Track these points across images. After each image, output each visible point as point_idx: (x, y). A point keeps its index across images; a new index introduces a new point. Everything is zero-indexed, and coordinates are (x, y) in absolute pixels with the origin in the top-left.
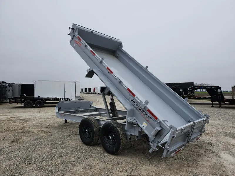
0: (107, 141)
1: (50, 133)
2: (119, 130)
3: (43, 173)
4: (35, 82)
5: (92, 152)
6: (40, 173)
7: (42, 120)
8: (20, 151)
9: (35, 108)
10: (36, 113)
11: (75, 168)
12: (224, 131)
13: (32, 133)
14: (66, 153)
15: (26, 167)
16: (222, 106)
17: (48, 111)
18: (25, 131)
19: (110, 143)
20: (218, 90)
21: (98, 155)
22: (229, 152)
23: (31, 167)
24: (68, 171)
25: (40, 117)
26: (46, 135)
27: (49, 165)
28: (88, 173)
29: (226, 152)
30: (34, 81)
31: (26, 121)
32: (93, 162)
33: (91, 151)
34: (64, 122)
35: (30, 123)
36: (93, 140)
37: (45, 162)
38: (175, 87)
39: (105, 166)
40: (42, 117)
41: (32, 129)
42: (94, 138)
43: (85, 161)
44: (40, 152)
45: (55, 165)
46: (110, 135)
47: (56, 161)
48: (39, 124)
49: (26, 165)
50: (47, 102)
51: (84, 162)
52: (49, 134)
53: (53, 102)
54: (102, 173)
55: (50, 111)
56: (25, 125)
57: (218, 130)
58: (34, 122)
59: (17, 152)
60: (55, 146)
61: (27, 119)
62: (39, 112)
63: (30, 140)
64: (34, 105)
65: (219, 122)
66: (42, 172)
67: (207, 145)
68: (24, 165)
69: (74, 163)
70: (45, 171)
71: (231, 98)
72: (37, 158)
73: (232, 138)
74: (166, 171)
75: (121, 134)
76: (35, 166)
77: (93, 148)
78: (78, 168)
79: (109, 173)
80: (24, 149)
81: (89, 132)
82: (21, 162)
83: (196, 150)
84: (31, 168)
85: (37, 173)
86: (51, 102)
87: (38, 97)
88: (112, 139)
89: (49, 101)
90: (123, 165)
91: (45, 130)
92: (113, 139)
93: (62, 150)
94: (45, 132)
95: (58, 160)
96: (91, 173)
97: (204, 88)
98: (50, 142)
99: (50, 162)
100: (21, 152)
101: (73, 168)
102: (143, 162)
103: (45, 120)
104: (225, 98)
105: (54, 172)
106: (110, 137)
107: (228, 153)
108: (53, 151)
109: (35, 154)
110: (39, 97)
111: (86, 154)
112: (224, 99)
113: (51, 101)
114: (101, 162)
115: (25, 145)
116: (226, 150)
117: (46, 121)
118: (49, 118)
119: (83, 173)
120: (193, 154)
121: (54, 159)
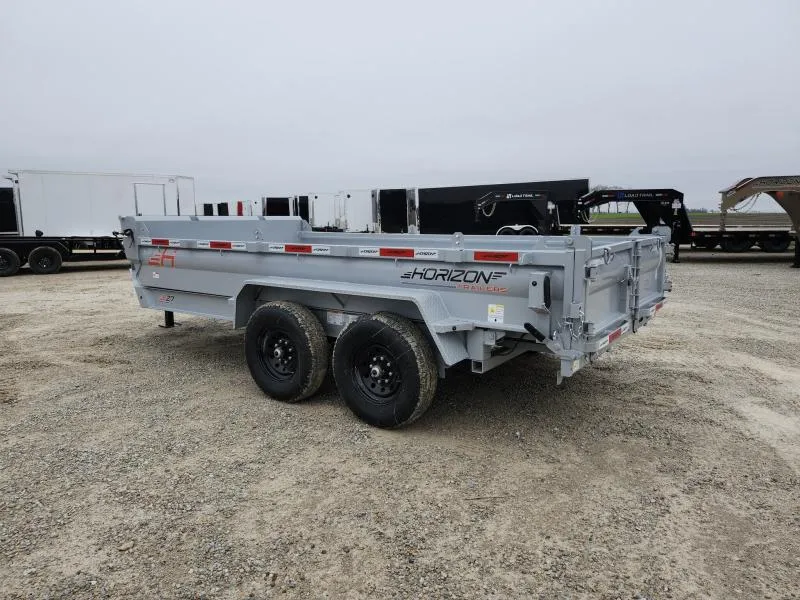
0: (362, 384)
1: (122, 362)
2: (413, 345)
3: (146, 513)
4: (15, 178)
5: (309, 424)
6: (130, 514)
7: (72, 319)
8: (21, 435)
9: (34, 277)
10: (40, 296)
11: (265, 487)
12: (719, 333)
13: (49, 365)
14: (210, 433)
15: (69, 493)
16: (681, 255)
17: (87, 286)
18: (17, 359)
19: (374, 390)
20: (672, 202)
21: (333, 434)
22: (764, 400)
23: (88, 493)
24: (241, 500)
25: (60, 309)
26: (107, 371)
27: (161, 482)
28: (319, 500)
29: (754, 399)
30: (14, 176)
31: (13, 324)
32: (327, 459)
33: (303, 421)
34: (163, 323)
35: (32, 331)
36: (307, 382)
37: (139, 473)
38: (531, 196)
39: (375, 471)
40: (68, 306)
41: (44, 353)
42: (310, 376)
43: (293, 456)
44: (105, 435)
45: (184, 479)
46: (375, 364)
47: (180, 467)
48: (67, 331)
49: (68, 485)
50: (74, 251)
51: (291, 463)
52: (118, 366)
53: (98, 251)
54: (373, 497)
55: (95, 286)
56: (13, 338)
57: (699, 330)
58: (46, 327)
59: (13, 441)
60: (160, 409)
61: (11, 316)
62: (50, 290)
63: (48, 392)
64: (27, 265)
65: (693, 308)
66: (142, 511)
67: (686, 379)
68: (56, 488)
69: (255, 466)
70: (151, 506)
71: (717, 230)
72: (101, 457)
73: (751, 353)
74: (590, 474)
75: (421, 358)
76: (103, 489)
77: (308, 411)
78: (276, 485)
79: (396, 495)
80: (37, 429)
81: (285, 355)
82: (43, 477)
83: (659, 399)
84: (92, 498)
85: (121, 515)
86: (92, 251)
87: (35, 235)
88: (384, 376)
89: (81, 248)
90: (436, 463)
91: (99, 353)
92: (387, 377)
93: (191, 424)
94: (101, 361)
95: (190, 462)
96: (331, 499)
97: (630, 196)
98: (132, 396)
99: (159, 471)
100: (31, 438)
101: (257, 487)
102: (500, 448)
103: (86, 317)
104: (695, 229)
105: (189, 507)
106: (376, 369)
107: (763, 403)
108: (159, 428)
109: (91, 444)
110: (39, 233)
111: (287, 433)
112: (692, 231)
113: (90, 247)
114: (354, 456)
115: (38, 414)
116: (752, 393)
117: (90, 321)
118: (102, 309)
119: (300, 501)
120: (656, 414)
121: (170, 457)
